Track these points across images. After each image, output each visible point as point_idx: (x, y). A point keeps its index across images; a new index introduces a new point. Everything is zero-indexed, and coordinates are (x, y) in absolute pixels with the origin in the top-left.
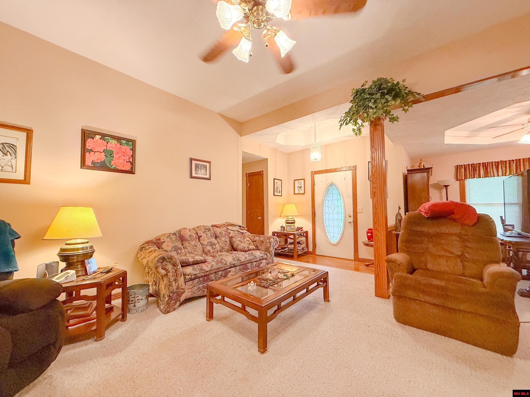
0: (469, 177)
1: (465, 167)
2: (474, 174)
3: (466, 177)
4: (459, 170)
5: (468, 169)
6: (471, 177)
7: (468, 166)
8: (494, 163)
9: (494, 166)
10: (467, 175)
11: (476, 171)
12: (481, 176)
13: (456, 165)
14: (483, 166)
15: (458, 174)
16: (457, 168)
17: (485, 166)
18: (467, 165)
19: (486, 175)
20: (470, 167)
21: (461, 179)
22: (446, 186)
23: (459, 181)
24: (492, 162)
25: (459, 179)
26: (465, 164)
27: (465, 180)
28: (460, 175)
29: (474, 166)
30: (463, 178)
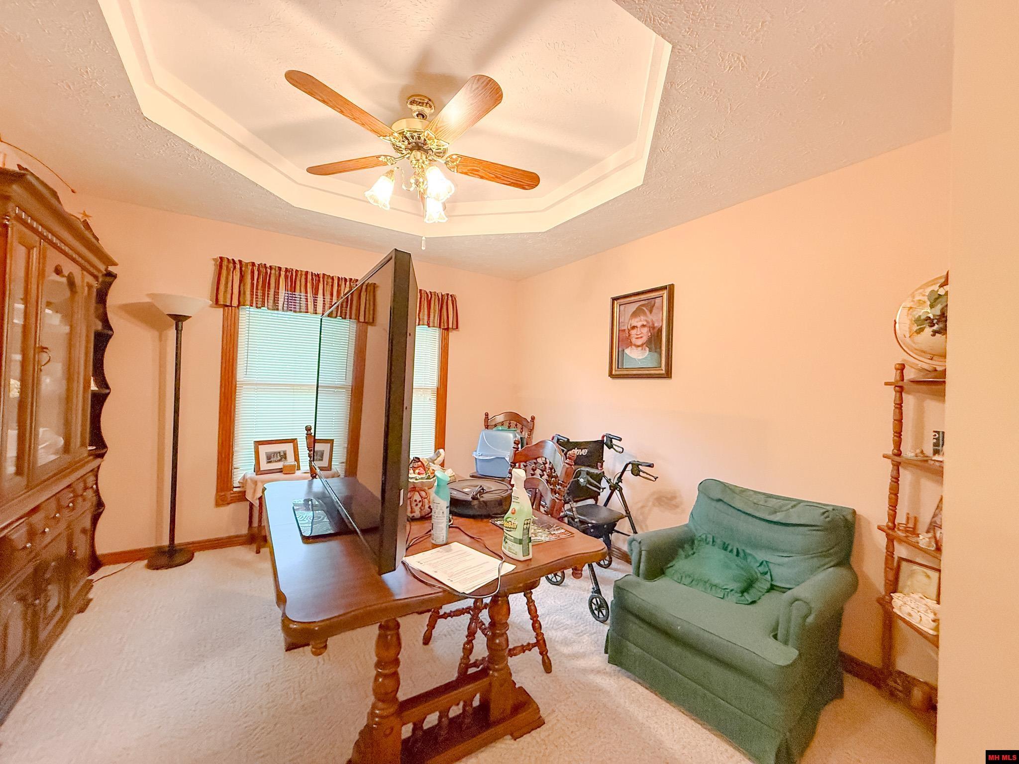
0: (248, 302)
1: (243, 269)
2: (264, 295)
3: (242, 303)
4: (224, 272)
5: (249, 277)
6: (254, 304)
7: (250, 268)
8: (309, 277)
9: (309, 285)
10: (244, 293)
11: (269, 288)
12: (280, 307)
13: (217, 256)
14: (286, 277)
15: (222, 287)
16: (221, 266)
17: (292, 278)
18: (247, 264)
19: (291, 306)
20: (256, 273)
21: (228, 304)
22: (179, 319)
23: (220, 311)
24: (307, 273)
25: (221, 302)
26: (245, 260)
27: (240, 307)
28: (226, 291)
29: (266, 272)
30: (235, 303)
